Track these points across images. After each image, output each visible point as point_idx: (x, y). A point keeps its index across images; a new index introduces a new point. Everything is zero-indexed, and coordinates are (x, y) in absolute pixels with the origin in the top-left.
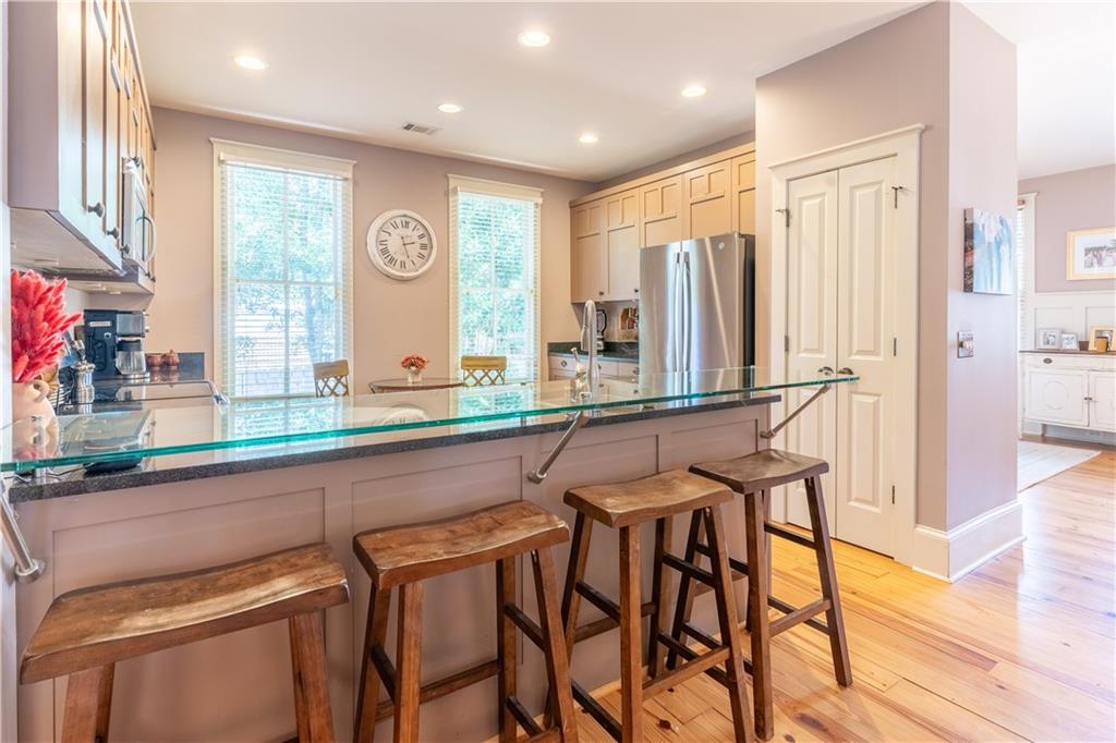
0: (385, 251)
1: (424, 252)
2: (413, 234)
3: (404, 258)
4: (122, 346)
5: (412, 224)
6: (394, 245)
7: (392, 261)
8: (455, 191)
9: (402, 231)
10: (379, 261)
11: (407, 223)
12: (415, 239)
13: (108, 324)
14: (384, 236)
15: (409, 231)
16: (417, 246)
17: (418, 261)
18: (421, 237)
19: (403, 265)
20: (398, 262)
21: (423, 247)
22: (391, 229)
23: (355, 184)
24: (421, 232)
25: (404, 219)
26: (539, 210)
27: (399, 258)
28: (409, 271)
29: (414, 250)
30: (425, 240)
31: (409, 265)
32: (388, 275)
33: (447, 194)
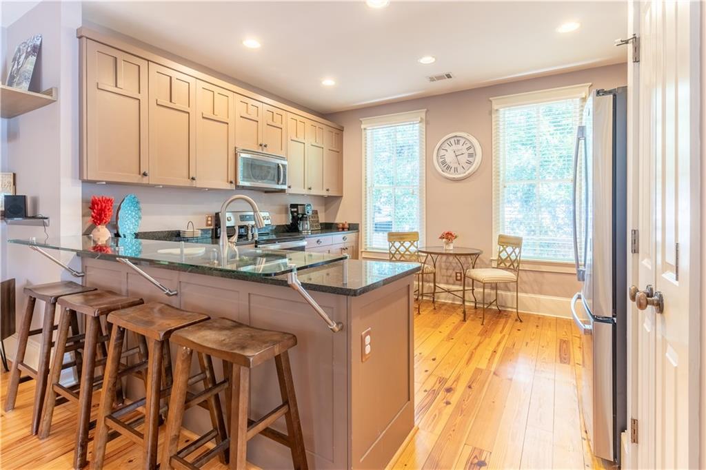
0: (444, 163)
1: (471, 159)
2: (462, 148)
3: (457, 165)
4: (302, 219)
5: (462, 141)
6: (449, 157)
7: (449, 168)
9: (455, 147)
10: (440, 169)
11: (458, 141)
12: (465, 151)
13: (295, 210)
14: (442, 153)
15: (460, 147)
16: (466, 155)
17: (465, 165)
18: (468, 149)
19: (456, 170)
20: (453, 169)
21: (470, 155)
22: (447, 147)
23: (427, 123)
24: (469, 145)
25: (456, 139)
27: (453, 165)
28: (460, 174)
29: (463, 159)
30: (471, 151)
31: (460, 169)
32: (447, 178)
33: (490, 113)
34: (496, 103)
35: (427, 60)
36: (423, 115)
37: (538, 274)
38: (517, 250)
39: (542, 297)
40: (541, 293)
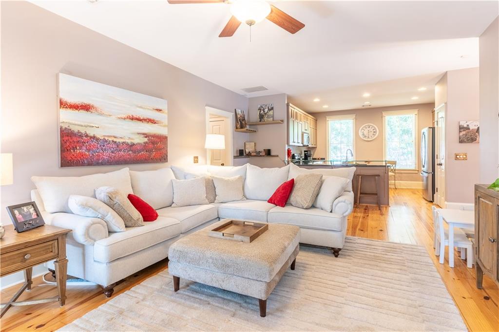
0: (363, 134)
1: (375, 134)
2: (371, 129)
4: (309, 156)
5: (371, 127)
6: (366, 132)
7: (365, 137)
8: (384, 117)
9: (368, 129)
10: (362, 137)
14: (363, 131)
17: (373, 136)
18: (374, 130)
19: (368, 137)
21: (374, 132)
22: (365, 129)
23: (356, 119)
24: (374, 128)
25: (368, 126)
26: (417, 116)
27: (367, 136)
28: (370, 139)
29: (371, 134)
30: (375, 130)
31: (370, 137)
32: (364, 140)
33: (382, 117)
34: (384, 113)
35: (366, 95)
36: (354, 117)
37: (400, 174)
38: (394, 166)
39: (401, 182)
40: (401, 180)
